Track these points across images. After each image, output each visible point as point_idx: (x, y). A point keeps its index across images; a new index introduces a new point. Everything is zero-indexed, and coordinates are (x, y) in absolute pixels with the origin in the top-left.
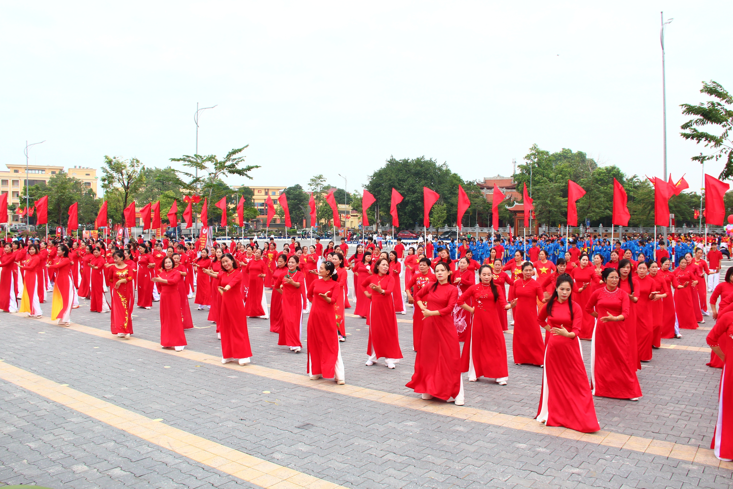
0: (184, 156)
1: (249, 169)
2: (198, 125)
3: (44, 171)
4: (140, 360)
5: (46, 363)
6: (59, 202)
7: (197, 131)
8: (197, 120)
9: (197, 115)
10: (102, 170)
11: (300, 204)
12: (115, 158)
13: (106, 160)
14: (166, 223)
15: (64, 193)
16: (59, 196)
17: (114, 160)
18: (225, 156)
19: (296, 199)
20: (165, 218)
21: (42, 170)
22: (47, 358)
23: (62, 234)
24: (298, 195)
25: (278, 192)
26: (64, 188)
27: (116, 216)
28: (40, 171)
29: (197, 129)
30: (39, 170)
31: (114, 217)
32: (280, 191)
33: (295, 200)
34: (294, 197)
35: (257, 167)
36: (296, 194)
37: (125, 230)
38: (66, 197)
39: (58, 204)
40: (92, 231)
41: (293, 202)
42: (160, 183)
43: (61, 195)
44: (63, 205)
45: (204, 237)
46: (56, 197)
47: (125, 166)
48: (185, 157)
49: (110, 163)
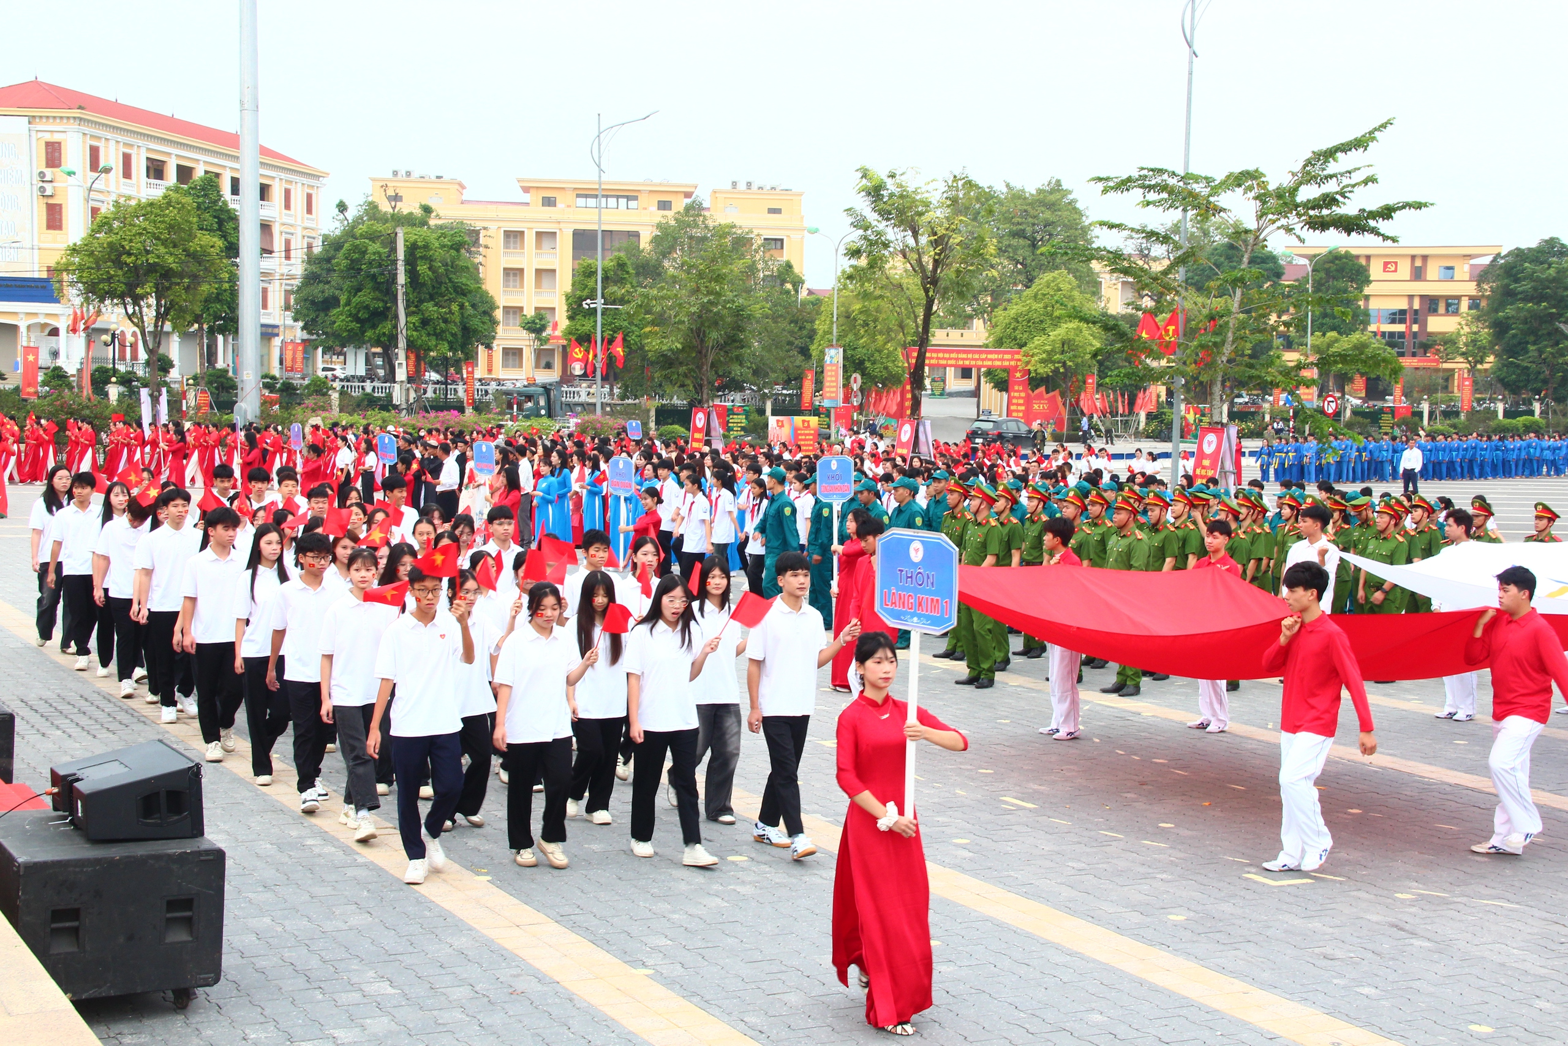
0: (1142, 169)
1: (1387, 212)
2: (1196, 48)
3: (635, 198)
4: (1097, 1018)
5: (785, 998)
6: (702, 324)
7: (1190, 74)
8: (1192, 29)
9: (1193, 11)
10: (850, 220)
11: (1561, 315)
12: (892, 176)
13: (864, 181)
14: (1042, 389)
15: (718, 294)
16: (703, 305)
17: (891, 186)
18: (1298, 167)
19: (1541, 298)
20: (1041, 371)
21: (628, 198)
22: (783, 977)
23: (708, 433)
24: (1554, 280)
25: (1466, 268)
26: (719, 278)
27: (874, 363)
28: (623, 201)
29: (1191, 62)
30: (618, 197)
31: (868, 364)
32: (1473, 262)
33: (1538, 303)
34: (1535, 289)
35: (1419, 206)
36: (1547, 279)
37: (921, 429)
38: (724, 307)
39: (699, 329)
40: (798, 420)
41: (1529, 311)
42: (1022, 241)
43: (710, 302)
44: (714, 335)
45: (1204, 467)
46: (693, 309)
47: (927, 204)
48: (1145, 172)
49: (875, 192)
